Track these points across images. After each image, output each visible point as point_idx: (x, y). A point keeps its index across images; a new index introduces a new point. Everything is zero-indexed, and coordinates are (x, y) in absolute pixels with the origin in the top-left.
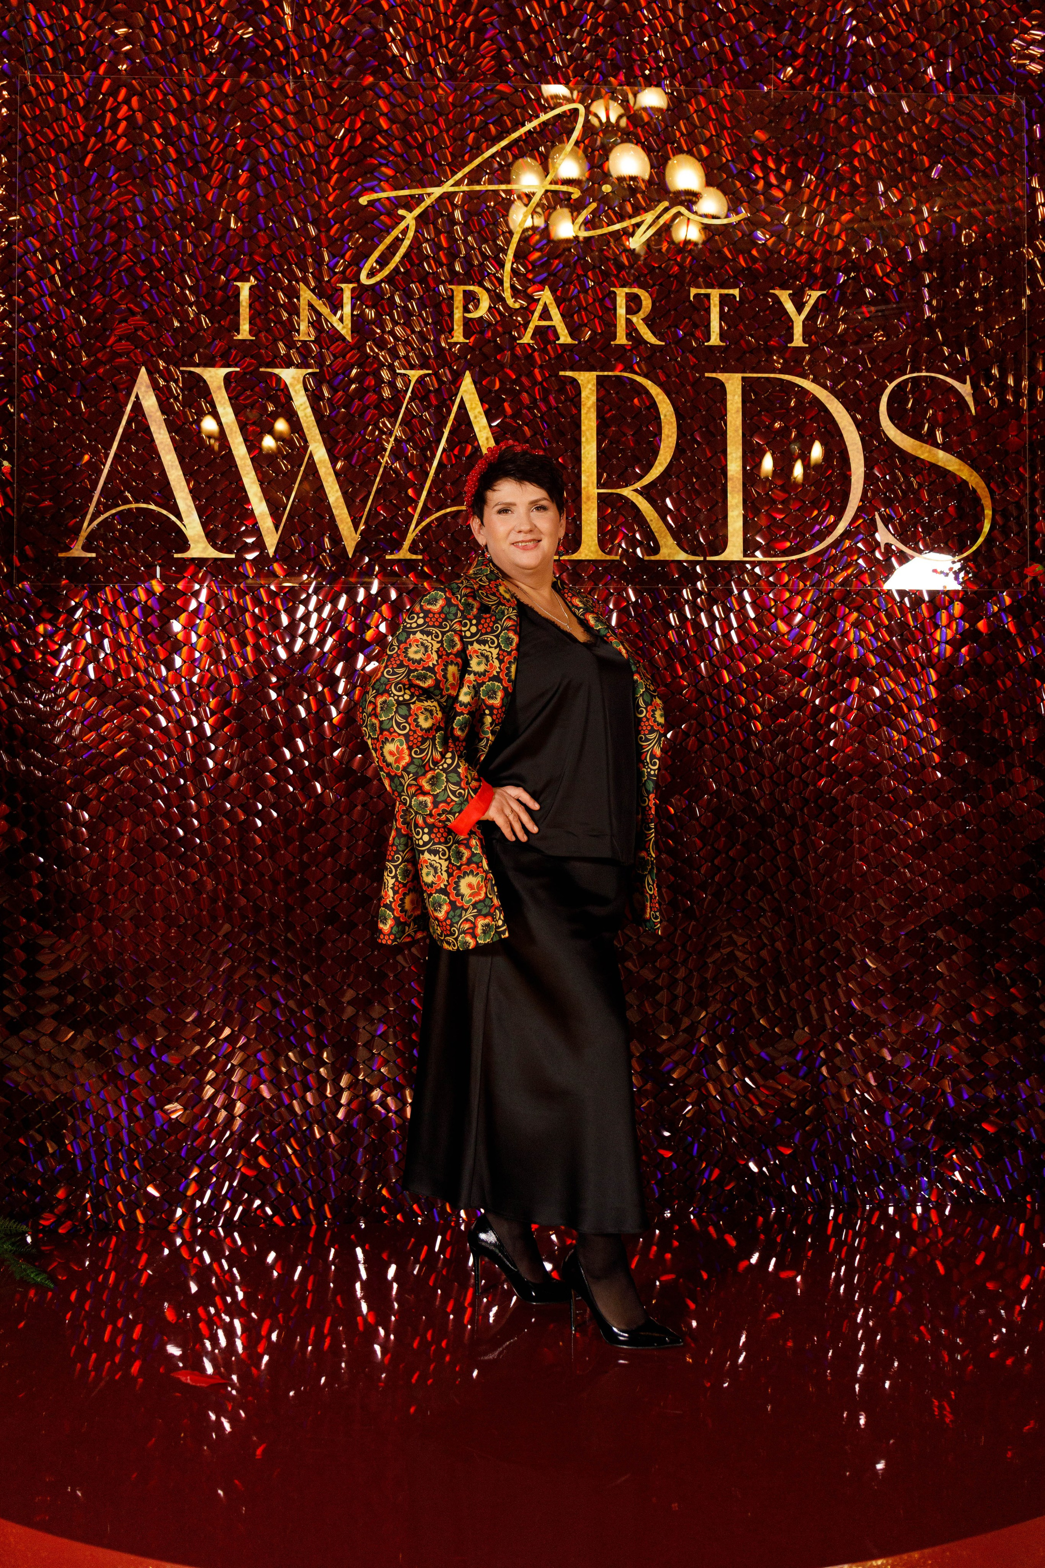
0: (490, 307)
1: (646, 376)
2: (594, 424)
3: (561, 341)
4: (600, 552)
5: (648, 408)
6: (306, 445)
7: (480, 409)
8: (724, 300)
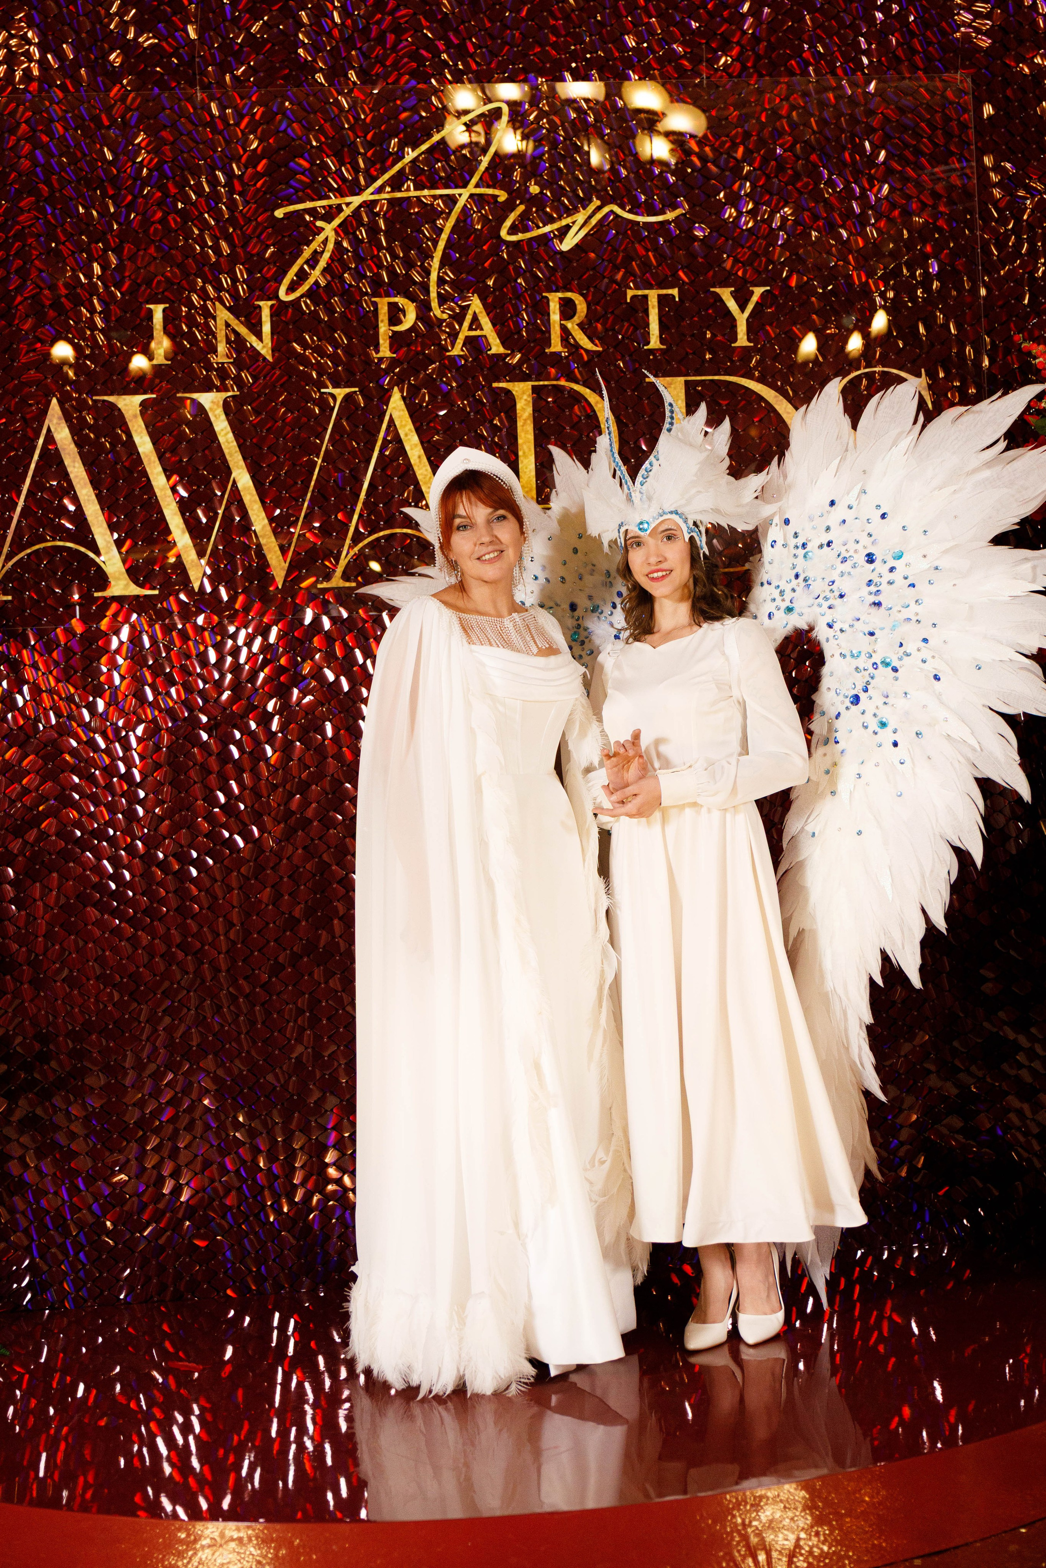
0: (418, 319)
1: (584, 385)
2: (531, 437)
3: (494, 351)
6: (229, 473)
7: (410, 426)
8: (663, 301)
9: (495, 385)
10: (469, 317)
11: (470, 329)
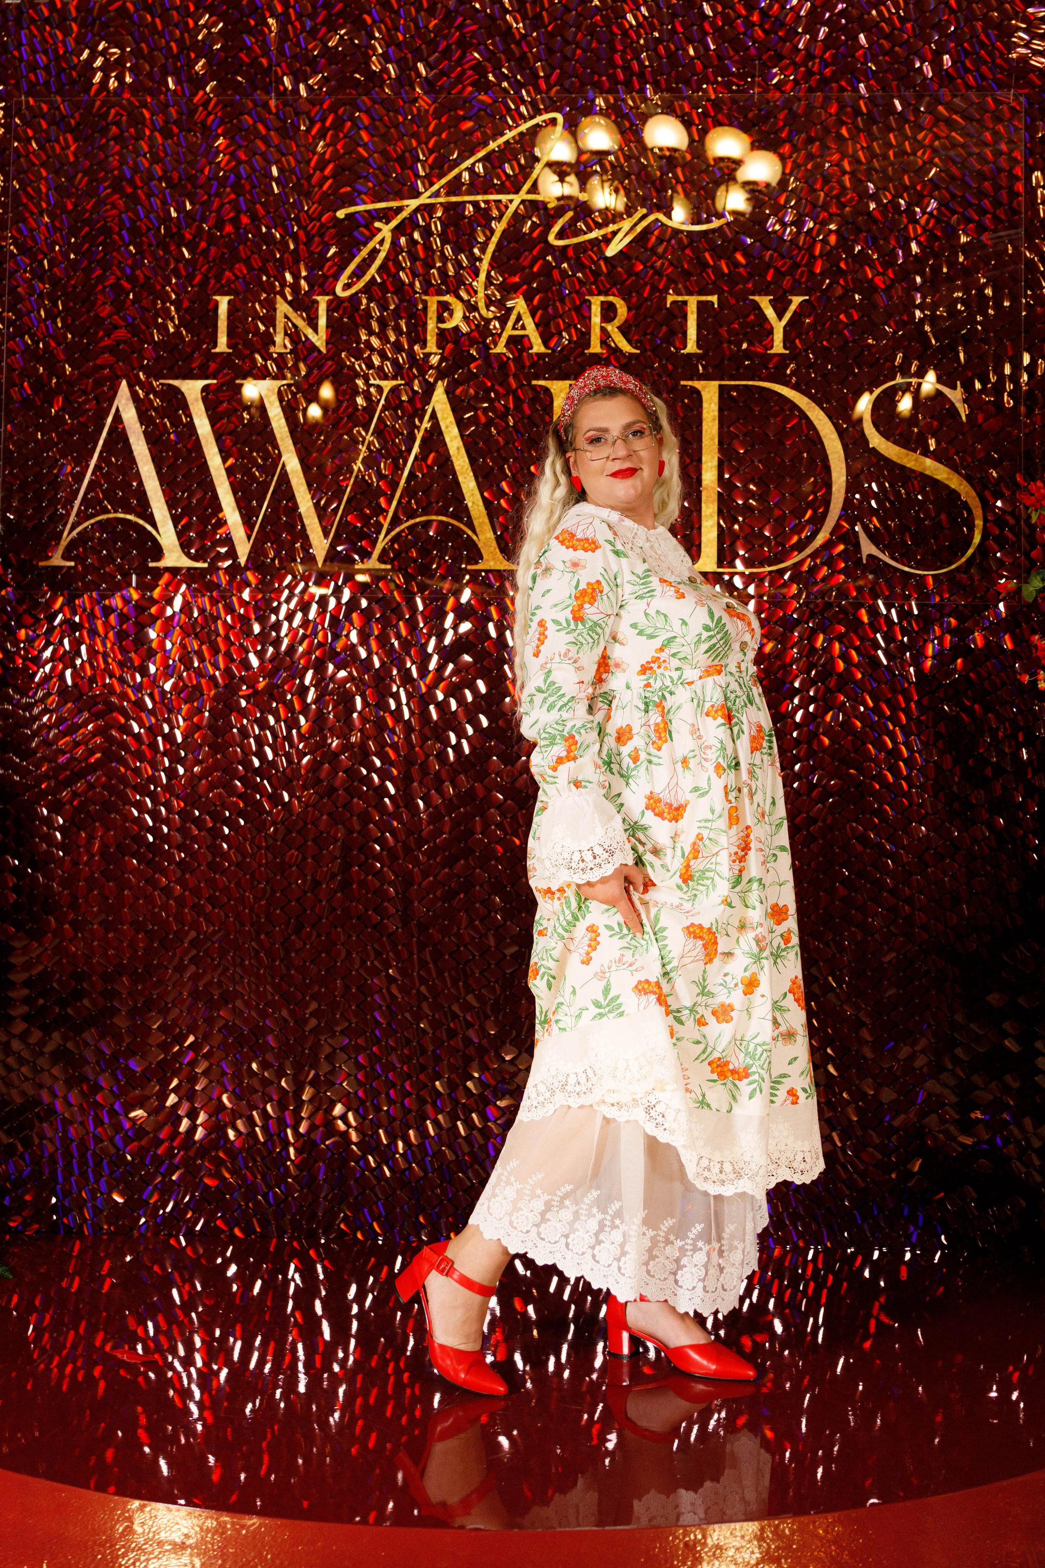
0: (464, 317)
3: (535, 350)
6: (280, 455)
7: (450, 417)
8: (702, 307)
9: (534, 382)
10: (513, 317)
11: (514, 328)
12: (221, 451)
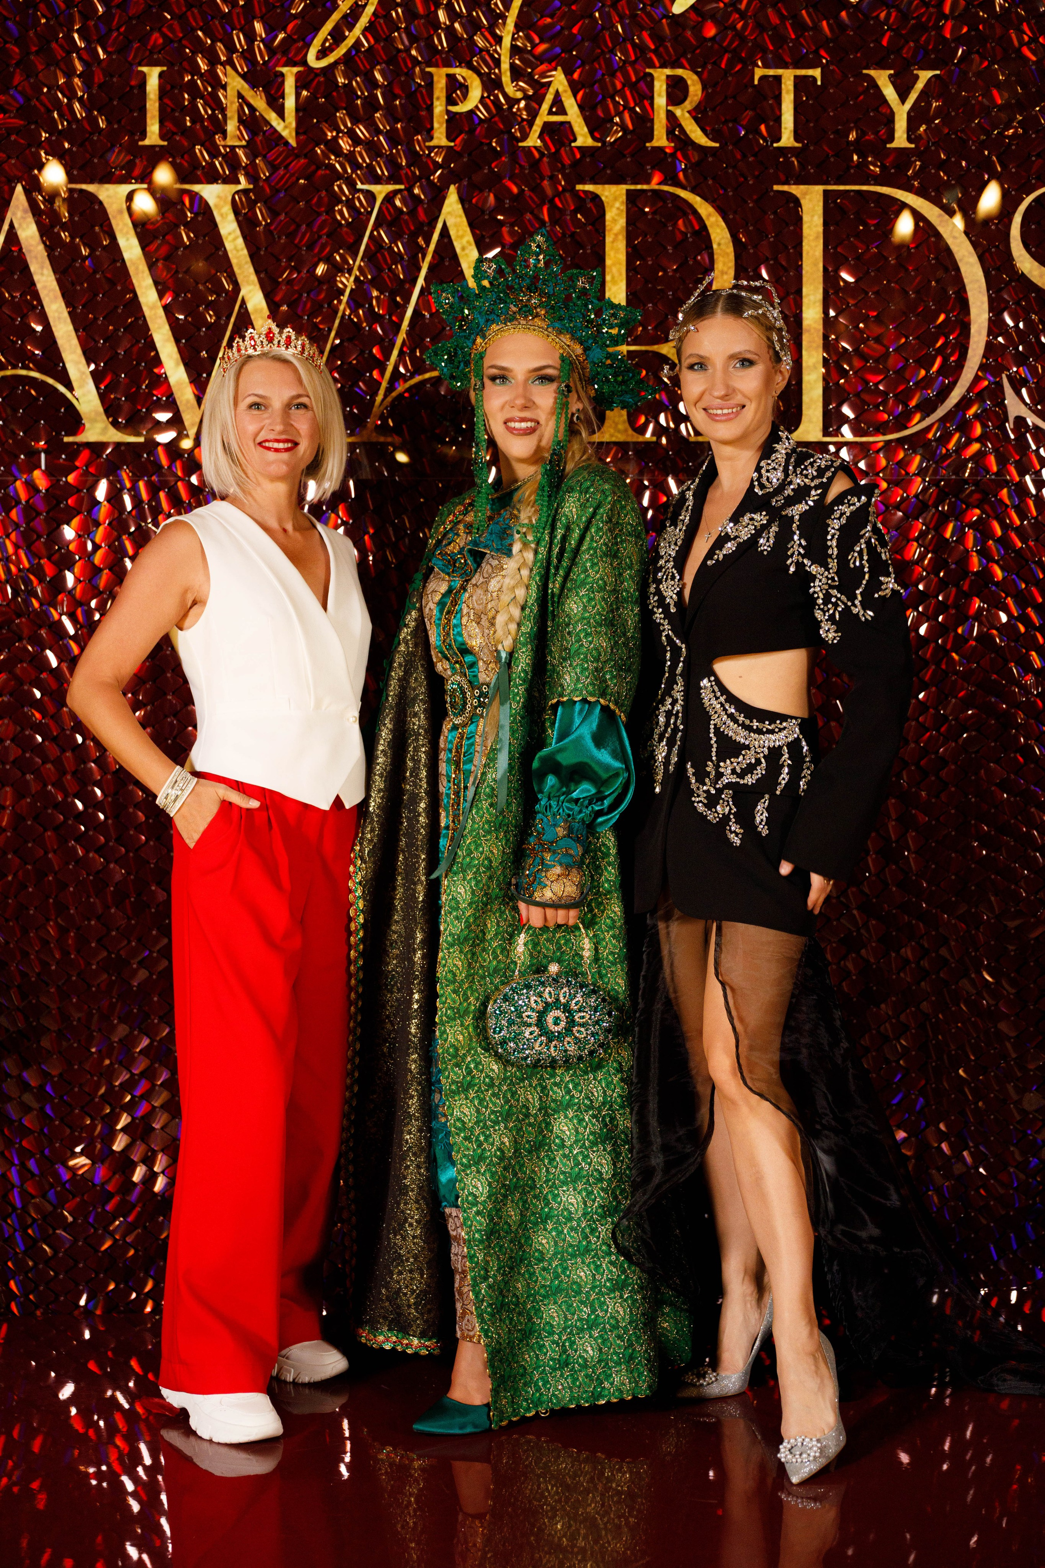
0: (482, 97)
1: (694, 191)
2: (622, 257)
3: (580, 142)
4: (630, 432)
5: (696, 233)
6: (237, 288)
7: (469, 237)
8: (800, 83)
9: (579, 187)
10: (549, 97)
11: (550, 113)
12: (156, 283)
